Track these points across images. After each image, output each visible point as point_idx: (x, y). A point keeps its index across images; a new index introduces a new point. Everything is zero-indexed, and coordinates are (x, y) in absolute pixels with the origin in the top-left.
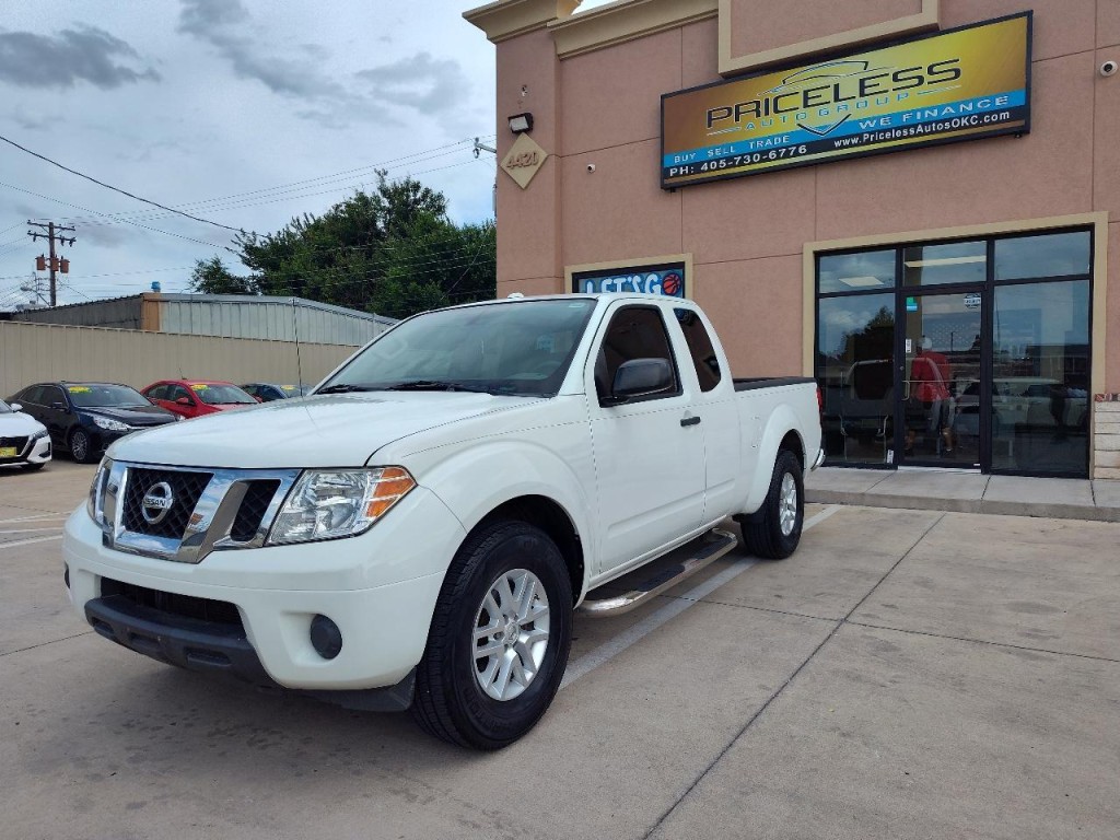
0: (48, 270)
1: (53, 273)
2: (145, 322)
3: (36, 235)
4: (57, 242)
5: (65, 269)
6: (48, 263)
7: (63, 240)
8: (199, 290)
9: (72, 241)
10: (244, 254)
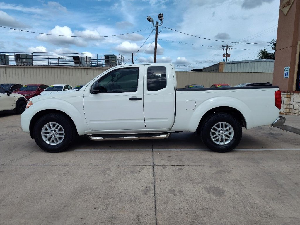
0: (225, 57)
1: (226, 58)
2: (219, 70)
3: (223, 49)
4: (228, 50)
5: (229, 57)
6: (225, 55)
7: (229, 49)
8: (260, 58)
9: (232, 49)
10: (273, 46)
